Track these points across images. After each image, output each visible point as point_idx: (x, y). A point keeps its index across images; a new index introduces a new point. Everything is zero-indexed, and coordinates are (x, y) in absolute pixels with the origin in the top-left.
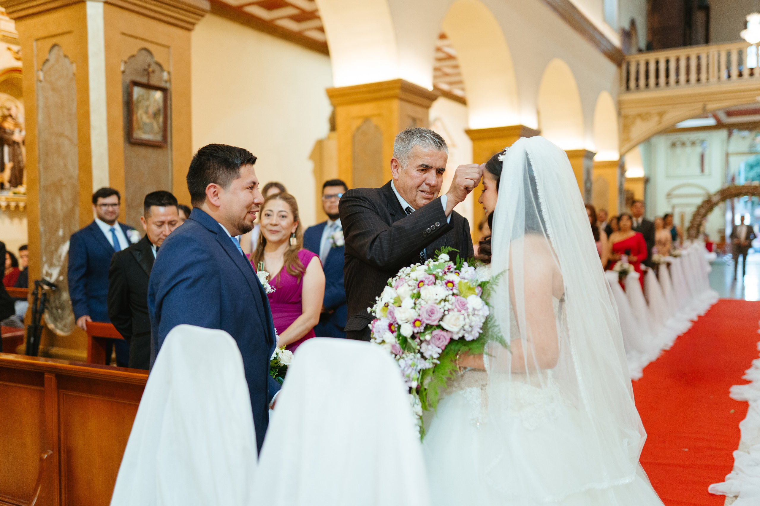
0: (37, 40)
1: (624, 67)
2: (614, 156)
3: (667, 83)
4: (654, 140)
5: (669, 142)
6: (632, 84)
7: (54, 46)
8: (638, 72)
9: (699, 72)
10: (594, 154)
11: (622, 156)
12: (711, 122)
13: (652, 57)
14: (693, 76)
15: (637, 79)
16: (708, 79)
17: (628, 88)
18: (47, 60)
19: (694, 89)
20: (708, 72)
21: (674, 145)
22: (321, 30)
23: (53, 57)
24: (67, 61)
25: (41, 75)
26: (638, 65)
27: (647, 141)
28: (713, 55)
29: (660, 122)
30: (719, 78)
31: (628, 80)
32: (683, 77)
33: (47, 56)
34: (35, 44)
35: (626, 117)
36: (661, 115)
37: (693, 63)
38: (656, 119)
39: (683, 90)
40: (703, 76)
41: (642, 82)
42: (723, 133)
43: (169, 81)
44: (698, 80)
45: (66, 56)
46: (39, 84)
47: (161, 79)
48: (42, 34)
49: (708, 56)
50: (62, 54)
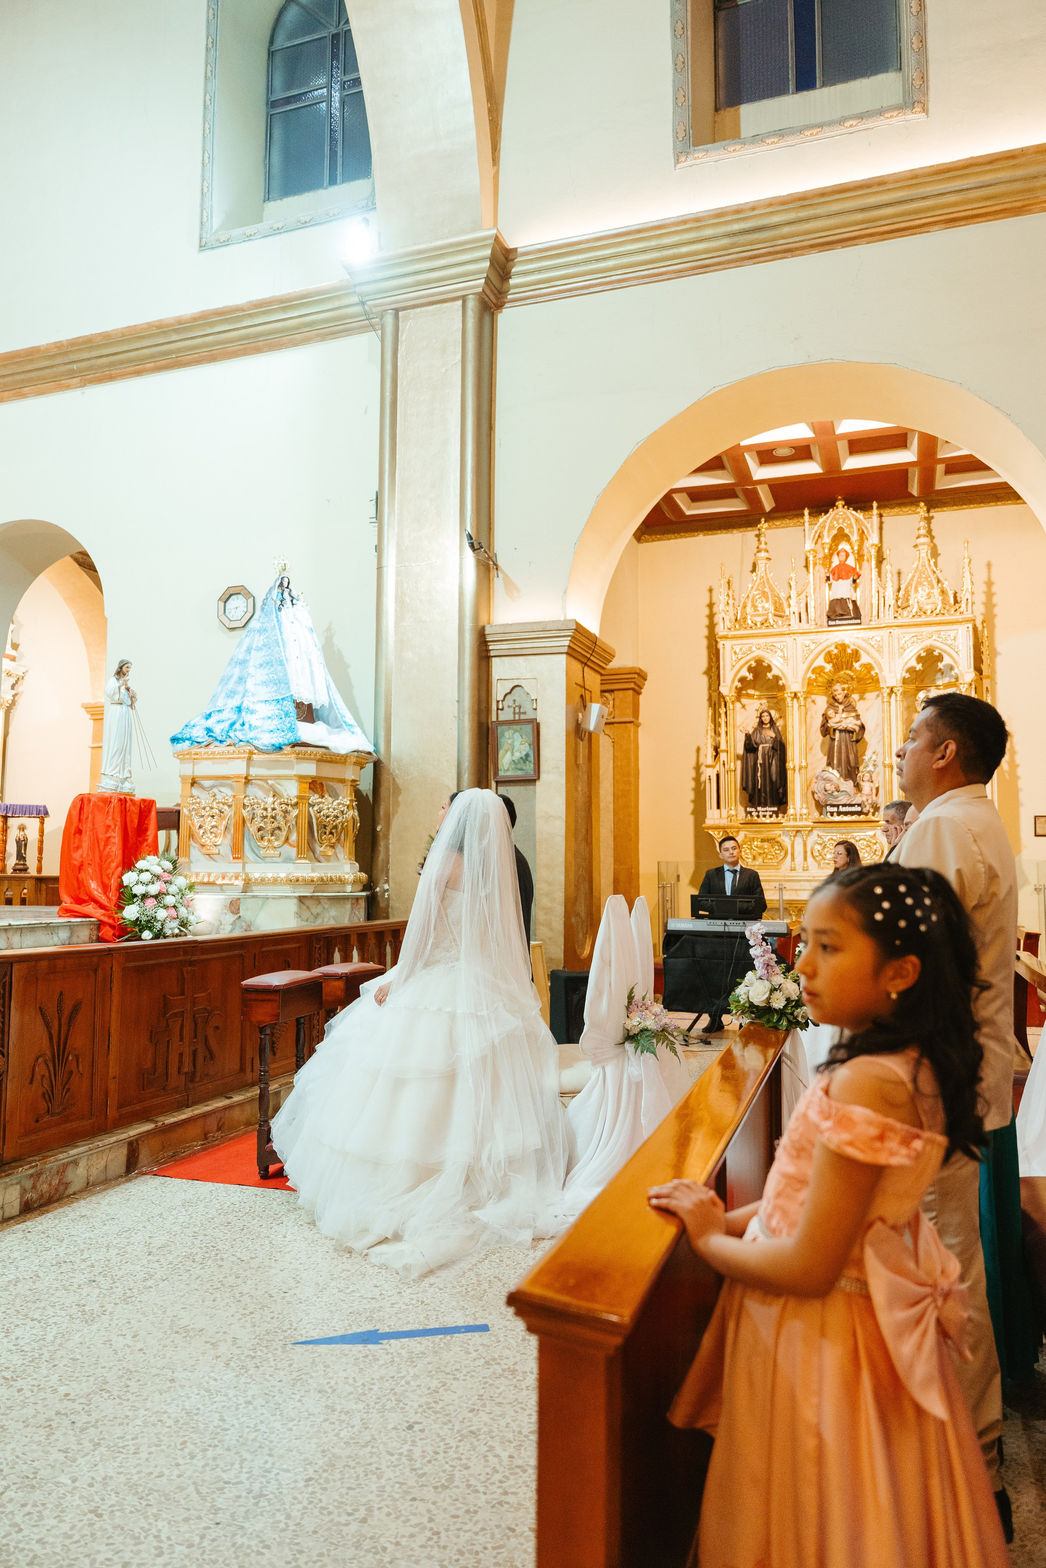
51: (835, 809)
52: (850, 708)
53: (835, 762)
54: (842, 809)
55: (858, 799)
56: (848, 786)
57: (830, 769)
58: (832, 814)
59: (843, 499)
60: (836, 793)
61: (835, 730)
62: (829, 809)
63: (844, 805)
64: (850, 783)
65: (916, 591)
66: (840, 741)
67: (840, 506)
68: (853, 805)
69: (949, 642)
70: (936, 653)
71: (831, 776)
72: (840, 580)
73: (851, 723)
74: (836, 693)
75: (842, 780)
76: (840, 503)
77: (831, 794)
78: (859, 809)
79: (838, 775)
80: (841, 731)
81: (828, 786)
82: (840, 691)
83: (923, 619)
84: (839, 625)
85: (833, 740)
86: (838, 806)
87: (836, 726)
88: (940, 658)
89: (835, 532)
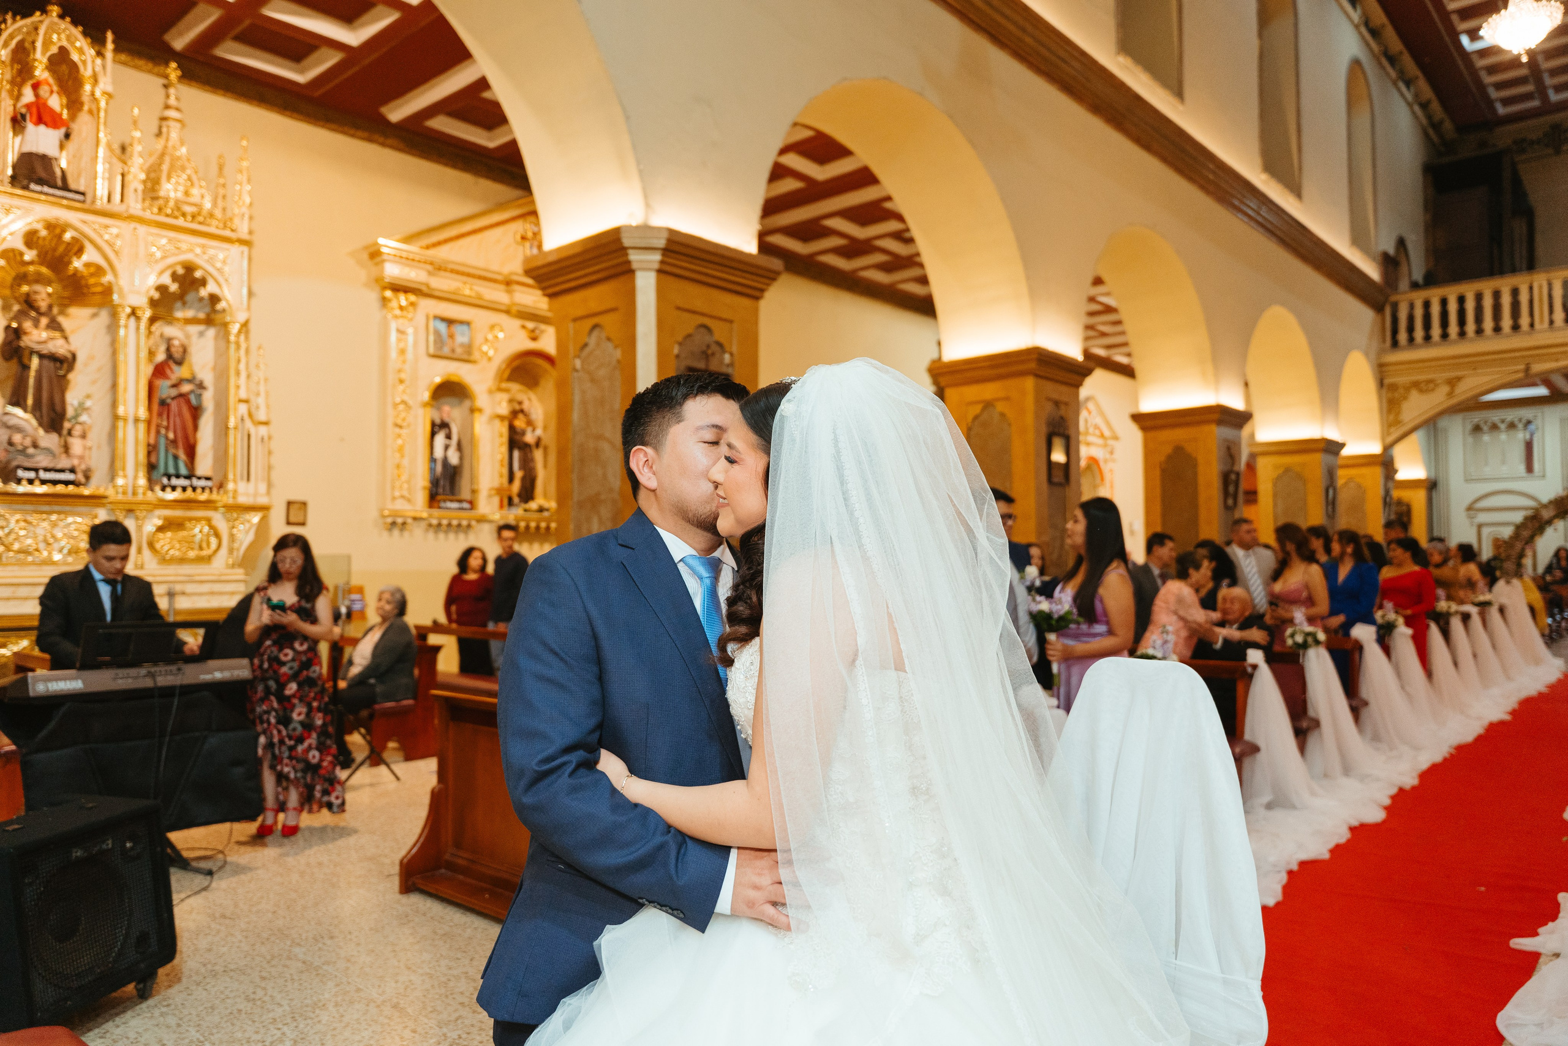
0: (575, 320)
1: (1388, 311)
2: (1375, 448)
3: (1462, 334)
4: (1443, 423)
5: (1469, 427)
6: (1403, 336)
7: (595, 326)
8: (1411, 319)
9: (1516, 315)
10: (1342, 445)
11: (1387, 448)
12: (1542, 391)
13: (1435, 295)
14: (1507, 322)
15: (1410, 329)
16: (1532, 325)
17: (1395, 344)
18: (586, 345)
19: (1509, 342)
20: (1531, 314)
21: (1477, 429)
22: (924, 280)
23: (592, 341)
24: (610, 345)
25: (578, 363)
26: (1412, 306)
27: (1431, 425)
28: (1540, 287)
29: (1450, 394)
30: (1551, 322)
31: (1395, 332)
32: (1488, 324)
33: (586, 340)
34: (571, 325)
35: (1393, 387)
36: (1452, 383)
37: (1506, 300)
38: (1443, 390)
39: (1490, 344)
40: (1524, 321)
41: (1419, 333)
42: (1564, 407)
43: (731, 365)
44: (1516, 328)
45: (609, 339)
46: (575, 374)
47: (721, 361)
48: (580, 312)
49: (1531, 288)
50: (603, 335)
51: (32, 475)
52: (54, 325)
53: (30, 401)
54: (43, 475)
55: (64, 463)
56: (48, 440)
57: (18, 411)
58: (31, 482)
59: (60, 5)
60: (31, 451)
61: (32, 352)
62: (20, 473)
63: (46, 470)
64: (54, 437)
65: (169, 178)
66: (39, 372)
67: (55, 14)
68: (62, 471)
69: (219, 265)
70: (198, 274)
71: (22, 424)
72: (42, 128)
73: (58, 347)
74: (38, 297)
75: (41, 432)
76: (55, 10)
77: (23, 452)
78: (69, 477)
79: (34, 422)
80: (42, 356)
81: (17, 438)
82: (44, 296)
83: (180, 222)
84: (46, 194)
85: (26, 367)
86: (36, 470)
87: (37, 347)
88: (203, 282)
89: (54, 50)
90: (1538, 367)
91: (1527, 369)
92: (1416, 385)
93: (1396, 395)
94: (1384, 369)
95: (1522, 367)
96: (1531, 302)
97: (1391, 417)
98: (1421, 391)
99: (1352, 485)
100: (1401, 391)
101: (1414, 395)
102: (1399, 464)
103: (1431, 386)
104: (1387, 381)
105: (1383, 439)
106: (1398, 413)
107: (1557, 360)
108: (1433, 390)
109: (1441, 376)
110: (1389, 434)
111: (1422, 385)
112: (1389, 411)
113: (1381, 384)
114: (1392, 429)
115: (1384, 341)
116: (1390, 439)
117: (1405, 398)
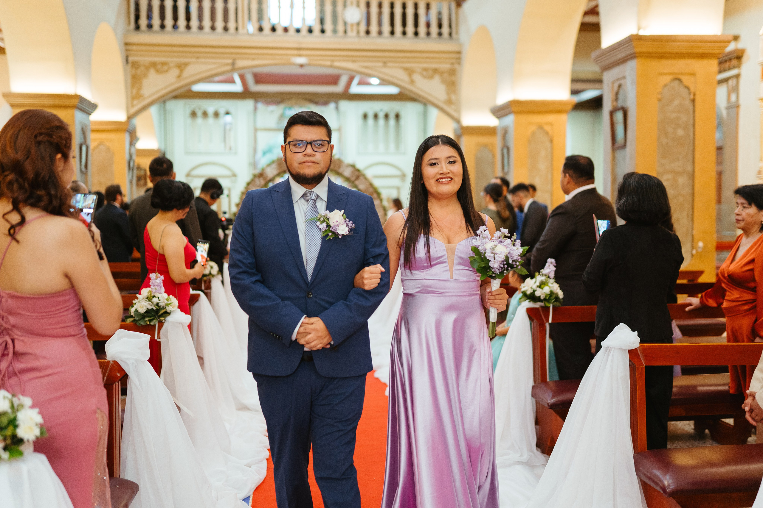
2: (121, 116)
3: (188, 27)
6: (143, 21)
8: (150, 8)
9: (226, 19)
10: (94, 107)
11: (130, 118)
12: (237, 87)
14: (219, 24)
15: (149, 17)
16: (237, 29)
17: (137, 27)
19: (221, 39)
20: (237, 21)
21: (194, 114)
27: (162, 102)
29: (179, 76)
31: (137, 17)
32: (207, 23)
35: (136, 65)
36: (181, 67)
38: (175, 72)
39: (208, 39)
40: (232, 25)
41: (156, 22)
42: (249, 104)
44: (226, 29)
90: (240, 63)
91: (233, 64)
92: (154, 65)
93: (139, 72)
94: (129, 47)
95: (230, 61)
96: (236, 10)
97: (134, 91)
98: (158, 71)
99: (102, 147)
100: (142, 68)
101: (152, 73)
102: (139, 133)
103: (165, 68)
104: (131, 59)
105: (128, 110)
106: (140, 89)
107: (253, 59)
108: (167, 71)
109: (173, 60)
110: (133, 106)
111: (159, 66)
112: (133, 86)
113: (127, 62)
114: (135, 102)
115: (129, 23)
116: (133, 110)
117: (146, 75)
